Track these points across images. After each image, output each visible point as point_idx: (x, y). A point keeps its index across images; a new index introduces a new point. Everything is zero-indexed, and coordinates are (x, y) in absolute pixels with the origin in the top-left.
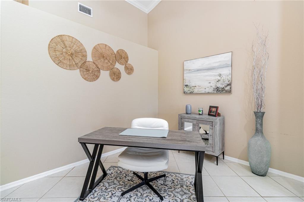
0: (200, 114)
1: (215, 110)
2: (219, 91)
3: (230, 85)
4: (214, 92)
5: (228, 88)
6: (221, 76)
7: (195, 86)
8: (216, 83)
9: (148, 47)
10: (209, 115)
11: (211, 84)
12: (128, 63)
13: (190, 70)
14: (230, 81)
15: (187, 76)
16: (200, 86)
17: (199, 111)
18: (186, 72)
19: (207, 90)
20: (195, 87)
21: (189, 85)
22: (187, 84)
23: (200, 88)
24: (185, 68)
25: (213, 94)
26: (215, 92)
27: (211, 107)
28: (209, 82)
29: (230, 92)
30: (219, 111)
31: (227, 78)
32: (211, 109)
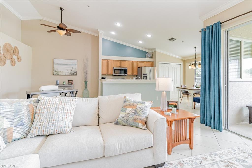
0: (64, 84)
2: (72, 74)
3: (76, 72)
5: (76, 73)
9: (21, 42)
10: (68, 84)
12: (19, 55)
17: (64, 83)
19: (67, 74)
22: (55, 70)
24: (54, 62)
25: (70, 75)
27: (69, 81)
29: (76, 75)
30: (73, 83)
32: (69, 82)
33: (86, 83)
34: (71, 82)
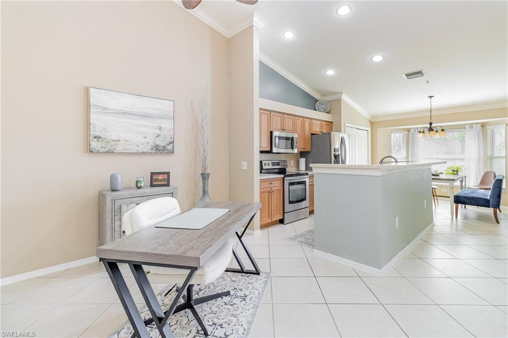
1: (166, 177)
2: (159, 150)
3: (172, 143)
4: (152, 151)
5: (170, 147)
6: (162, 130)
7: (119, 141)
8: (154, 139)
11: (148, 140)
13: (105, 108)
14: (173, 139)
15: (96, 118)
16: (128, 141)
17: (140, 182)
18: (95, 110)
19: (141, 149)
20: (117, 142)
21: (103, 137)
22: (98, 134)
23: (129, 145)
24: (92, 101)
25: (151, 154)
26: (154, 152)
27: (152, 174)
28: (145, 136)
29: (172, 152)
30: (171, 179)
31: (169, 134)
32: (155, 177)
33: (205, 176)
34: (166, 176)
